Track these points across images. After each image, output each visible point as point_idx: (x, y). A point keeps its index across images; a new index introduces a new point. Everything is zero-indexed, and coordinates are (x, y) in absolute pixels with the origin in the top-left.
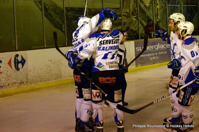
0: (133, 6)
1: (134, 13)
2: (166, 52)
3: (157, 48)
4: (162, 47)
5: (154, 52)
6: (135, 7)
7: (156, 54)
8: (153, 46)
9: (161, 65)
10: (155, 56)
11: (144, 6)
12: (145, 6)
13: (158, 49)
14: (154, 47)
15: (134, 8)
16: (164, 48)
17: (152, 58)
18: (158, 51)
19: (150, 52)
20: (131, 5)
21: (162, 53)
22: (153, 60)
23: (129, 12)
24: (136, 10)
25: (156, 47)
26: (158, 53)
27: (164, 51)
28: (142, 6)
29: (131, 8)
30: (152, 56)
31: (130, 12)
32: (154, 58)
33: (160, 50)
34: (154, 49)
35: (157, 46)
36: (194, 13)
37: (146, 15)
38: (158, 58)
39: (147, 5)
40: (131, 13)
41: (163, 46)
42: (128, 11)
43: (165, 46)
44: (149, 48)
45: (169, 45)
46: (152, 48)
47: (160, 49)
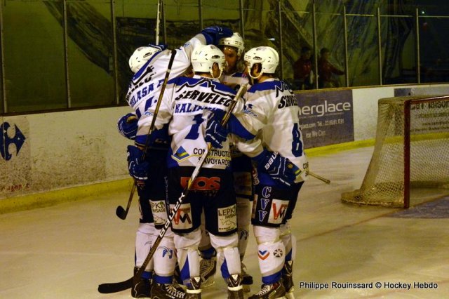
0: (269, 15)
1: (272, 31)
2: (341, 121)
3: (323, 112)
4: (332, 109)
5: (315, 120)
6: (273, 18)
7: (320, 124)
8: (313, 107)
9: (331, 149)
10: (317, 128)
11: (293, 16)
12: (296, 16)
13: (325, 113)
14: (314, 109)
15: (271, 21)
16: (337, 111)
17: (310, 135)
18: (323, 119)
19: (305, 119)
20: (264, 14)
21: (333, 122)
22: (312, 138)
23: (259, 29)
24: (274, 26)
25: (320, 109)
26: (323, 122)
27: (337, 117)
28: (290, 16)
29: (265, 20)
30: (310, 130)
31: (261, 28)
32: (314, 134)
33: (328, 117)
34: (315, 113)
35: (323, 106)
36: (405, 33)
37: (297, 37)
38: (323, 133)
39: (301, 13)
40: (263, 32)
41: (335, 108)
42: (257, 27)
43: (340, 107)
44: (303, 111)
45: (349, 106)
46: (310, 112)
47: (328, 113)
